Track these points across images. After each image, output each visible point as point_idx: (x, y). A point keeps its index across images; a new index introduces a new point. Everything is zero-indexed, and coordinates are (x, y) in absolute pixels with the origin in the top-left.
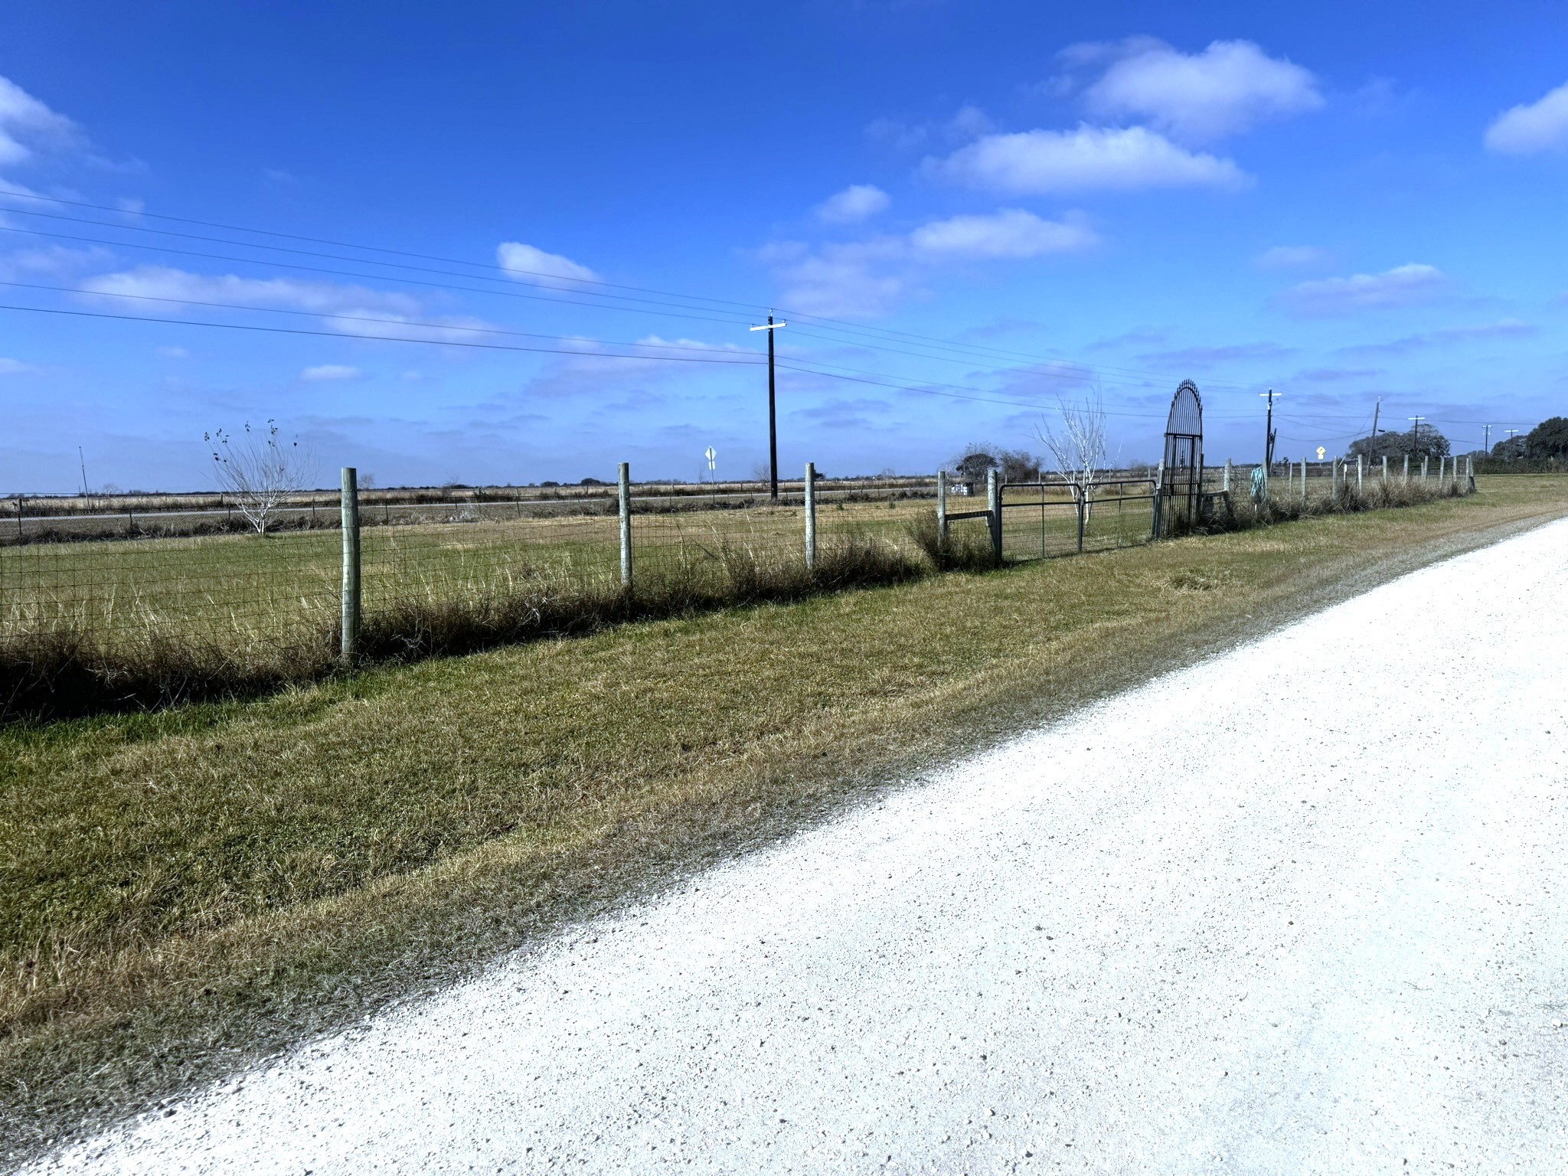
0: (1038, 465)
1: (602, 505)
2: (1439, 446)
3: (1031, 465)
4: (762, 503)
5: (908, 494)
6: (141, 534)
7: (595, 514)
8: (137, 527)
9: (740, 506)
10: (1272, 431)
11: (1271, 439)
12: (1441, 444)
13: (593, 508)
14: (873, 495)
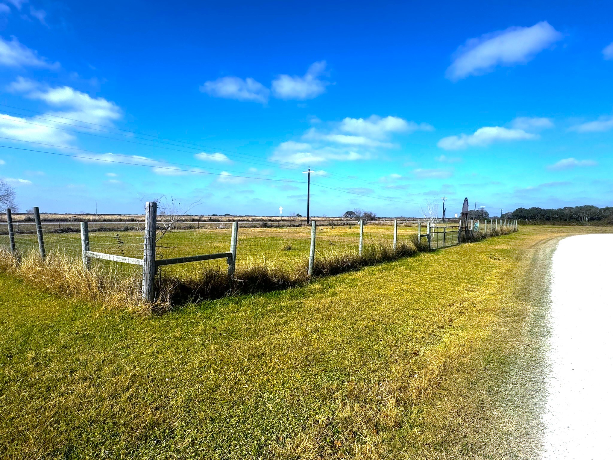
0: (375, 216)
1: (259, 224)
2: (486, 215)
3: (373, 216)
4: (305, 225)
5: (346, 224)
6: (129, 229)
7: (258, 227)
8: (128, 227)
9: (298, 226)
10: (444, 209)
11: (444, 211)
12: (487, 214)
13: (257, 225)
14: (335, 224)
